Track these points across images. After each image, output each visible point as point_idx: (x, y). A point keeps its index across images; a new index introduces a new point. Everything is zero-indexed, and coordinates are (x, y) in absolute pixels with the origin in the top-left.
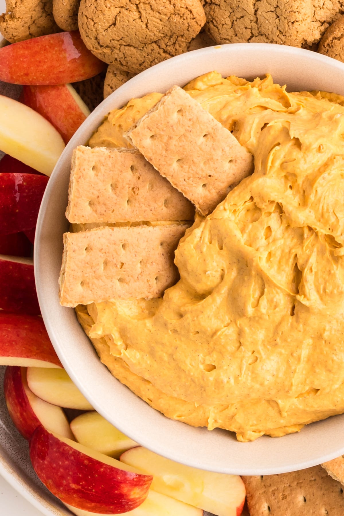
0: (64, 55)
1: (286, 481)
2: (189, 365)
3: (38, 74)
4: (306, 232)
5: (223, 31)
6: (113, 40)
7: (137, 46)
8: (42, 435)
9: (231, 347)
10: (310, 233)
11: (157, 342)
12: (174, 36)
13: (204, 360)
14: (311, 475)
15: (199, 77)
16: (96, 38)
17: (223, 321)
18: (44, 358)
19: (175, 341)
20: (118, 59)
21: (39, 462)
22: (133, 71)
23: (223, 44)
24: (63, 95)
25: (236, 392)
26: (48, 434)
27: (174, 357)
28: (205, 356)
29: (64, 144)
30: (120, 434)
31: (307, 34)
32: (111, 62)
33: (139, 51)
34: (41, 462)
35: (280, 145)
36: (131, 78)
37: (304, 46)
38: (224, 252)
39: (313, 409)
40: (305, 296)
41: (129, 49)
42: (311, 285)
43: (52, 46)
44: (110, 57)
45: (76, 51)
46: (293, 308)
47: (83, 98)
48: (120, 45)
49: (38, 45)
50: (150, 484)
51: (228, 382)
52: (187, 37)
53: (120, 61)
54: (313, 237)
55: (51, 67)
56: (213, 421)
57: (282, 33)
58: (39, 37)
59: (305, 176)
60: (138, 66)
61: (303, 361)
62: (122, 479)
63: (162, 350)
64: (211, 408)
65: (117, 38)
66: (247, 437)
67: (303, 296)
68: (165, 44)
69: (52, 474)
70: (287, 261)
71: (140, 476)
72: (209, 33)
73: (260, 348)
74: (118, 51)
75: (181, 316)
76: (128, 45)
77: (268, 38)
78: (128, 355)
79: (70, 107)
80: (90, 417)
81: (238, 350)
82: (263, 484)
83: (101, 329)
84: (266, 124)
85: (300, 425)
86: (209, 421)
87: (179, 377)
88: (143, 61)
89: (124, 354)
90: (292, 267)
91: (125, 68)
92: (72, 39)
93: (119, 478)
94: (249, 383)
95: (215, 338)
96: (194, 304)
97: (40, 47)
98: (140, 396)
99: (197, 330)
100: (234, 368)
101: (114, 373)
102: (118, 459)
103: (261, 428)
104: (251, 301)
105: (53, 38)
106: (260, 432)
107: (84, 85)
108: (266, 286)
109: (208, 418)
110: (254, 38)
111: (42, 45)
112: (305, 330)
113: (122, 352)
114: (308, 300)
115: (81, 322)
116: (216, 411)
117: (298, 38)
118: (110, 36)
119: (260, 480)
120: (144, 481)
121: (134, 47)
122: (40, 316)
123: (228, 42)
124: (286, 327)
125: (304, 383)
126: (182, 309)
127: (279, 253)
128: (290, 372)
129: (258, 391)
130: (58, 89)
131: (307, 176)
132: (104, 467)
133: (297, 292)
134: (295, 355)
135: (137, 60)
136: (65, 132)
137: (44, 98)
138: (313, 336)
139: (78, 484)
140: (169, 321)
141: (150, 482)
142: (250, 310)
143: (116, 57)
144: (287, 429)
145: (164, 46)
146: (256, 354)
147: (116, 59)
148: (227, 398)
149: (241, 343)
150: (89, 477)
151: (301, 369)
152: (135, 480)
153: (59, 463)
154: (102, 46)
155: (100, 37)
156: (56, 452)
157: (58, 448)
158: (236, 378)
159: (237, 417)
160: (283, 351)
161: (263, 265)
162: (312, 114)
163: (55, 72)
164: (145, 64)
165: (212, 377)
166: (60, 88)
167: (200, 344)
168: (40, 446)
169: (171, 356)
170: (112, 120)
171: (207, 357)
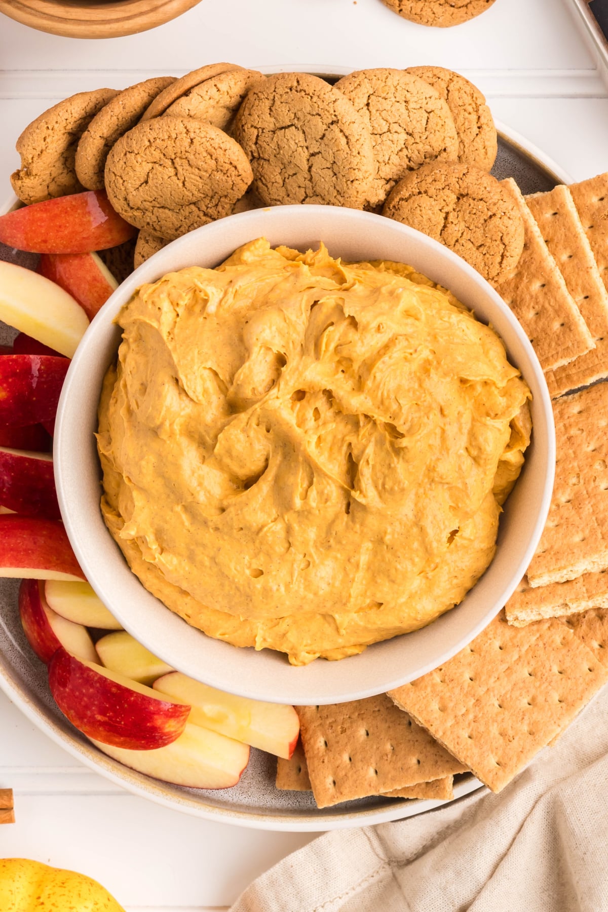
0: (88, 218)
1: (345, 712)
2: (233, 570)
3: (58, 241)
4: (362, 420)
5: (273, 190)
6: (145, 201)
7: (172, 208)
8: (63, 659)
9: (280, 548)
10: (367, 421)
11: (197, 544)
12: (217, 197)
13: (250, 564)
14: (375, 704)
15: (245, 244)
16: (126, 199)
17: (269, 515)
18: (65, 570)
19: (217, 541)
20: (151, 223)
21: (59, 690)
22: (168, 237)
23: (273, 205)
24: (88, 265)
25: (288, 603)
26: (70, 657)
27: (217, 560)
28: (251, 559)
29: (88, 321)
30: (153, 658)
31: (369, 194)
32: (142, 227)
33: (175, 214)
34: (62, 689)
35: (334, 325)
36: (165, 245)
37: (366, 208)
38: (271, 435)
39: (375, 627)
40: (361, 492)
41: (163, 212)
42: (368, 479)
43: (74, 208)
44: (142, 221)
45: (103, 214)
46: (348, 505)
47: (110, 269)
48: (153, 207)
49: (58, 208)
50: (188, 715)
51: (278, 590)
52: (232, 198)
53: (153, 225)
54: (370, 426)
55: (73, 232)
56: (262, 639)
57: (340, 194)
58: (59, 198)
59: (362, 360)
60: (173, 232)
61: (362, 568)
62: (155, 710)
63: (203, 553)
64: (260, 625)
65: (149, 198)
66: (301, 659)
67: (358, 492)
68: (206, 206)
69: (74, 704)
70: (340, 448)
71: (176, 706)
72: (257, 193)
73: (312, 551)
74: (150, 214)
75: (223, 510)
76: (162, 207)
77: (324, 199)
78: (163, 560)
79: (95, 279)
80: (118, 637)
81: (287, 552)
82: (319, 715)
83: (135, 529)
84: (316, 302)
85: (361, 645)
86: (257, 639)
87: (222, 585)
88: (179, 225)
89: (159, 559)
90: (345, 456)
91: (158, 234)
92: (98, 200)
93: (152, 708)
94: (302, 591)
95: (261, 534)
96: (237, 495)
97: (60, 209)
98: (176, 612)
99: (241, 526)
100: (284, 573)
101: (147, 585)
102: (151, 686)
103: (316, 649)
104: (299, 491)
105: (75, 199)
106: (314, 653)
107: (112, 253)
108: (315, 475)
109: (256, 636)
110: (308, 199)
111: (63, 207)
112: (362, 532)
113: (156, 556)
114: (364, 496)
115: (109, 525)
116: (265, 628)
117: (358, 199)
118: (141, 196)
119: (315, 711)
120: (181, 712)
121: (170, 210)
122: (60, 520)
123: (278, 203)
124: (340, 526)
125: (364, 595)
126: (225, 503)
127: (329, 438)
128: (348, 581)
129: (312, 602)
130: (81, 258)
131: (364, 360)
132: (135, 695)
133: (353, 487)
134: (352, 560)
135: (173, 224)
136: (89, 307)
137: (65, 269)
138: (372, 539)
139: (105, 715)
140: (210, 518)
141: (187, 713)
142: (298, 503)
143: (148, 220)
144: (346, 649)
145: (204, 208)
146: (307, 558)
147: (148, 224)
148: (277, 609)
149: (290, 543)
150: (118, 707)
151: (360, 576)
152: (170, 710)
153: (82, 691)
154: (132, 208)
155: (130, 197)
156: (79, 678)
157: (82, 674)
158: (287, 586)
159: (289, 635)
160: (339, 555)
161: (312, 449)
162: (371, 289)
163: (78, 239)
164: (182, 229)
165: (259, 584)
166: (84, 257)
167: (245, 543)
168: (60, 671)
169: (213, 559)
170: (144, 296)
171: (254, 561)
